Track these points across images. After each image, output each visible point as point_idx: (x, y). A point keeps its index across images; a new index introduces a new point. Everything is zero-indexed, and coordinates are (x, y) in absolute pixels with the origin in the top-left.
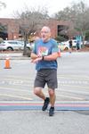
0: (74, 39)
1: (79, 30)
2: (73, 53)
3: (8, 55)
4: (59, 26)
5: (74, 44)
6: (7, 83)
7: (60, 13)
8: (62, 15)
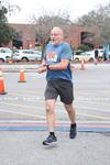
0: (101, 48)
1: (106, 37)
2: (99, 65)
3: (22, 67)
4: (83, 33)
5: (101, 54)
6: (20, 100)
7: (84, 17)
8: (86, 20)
